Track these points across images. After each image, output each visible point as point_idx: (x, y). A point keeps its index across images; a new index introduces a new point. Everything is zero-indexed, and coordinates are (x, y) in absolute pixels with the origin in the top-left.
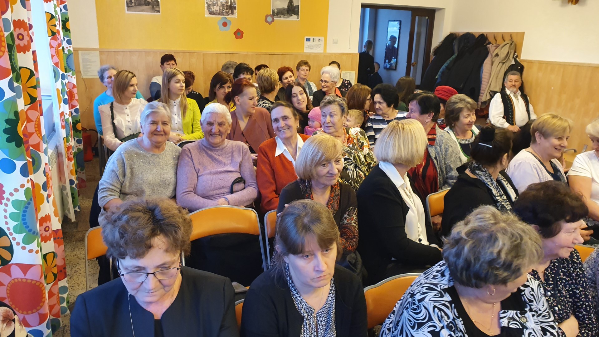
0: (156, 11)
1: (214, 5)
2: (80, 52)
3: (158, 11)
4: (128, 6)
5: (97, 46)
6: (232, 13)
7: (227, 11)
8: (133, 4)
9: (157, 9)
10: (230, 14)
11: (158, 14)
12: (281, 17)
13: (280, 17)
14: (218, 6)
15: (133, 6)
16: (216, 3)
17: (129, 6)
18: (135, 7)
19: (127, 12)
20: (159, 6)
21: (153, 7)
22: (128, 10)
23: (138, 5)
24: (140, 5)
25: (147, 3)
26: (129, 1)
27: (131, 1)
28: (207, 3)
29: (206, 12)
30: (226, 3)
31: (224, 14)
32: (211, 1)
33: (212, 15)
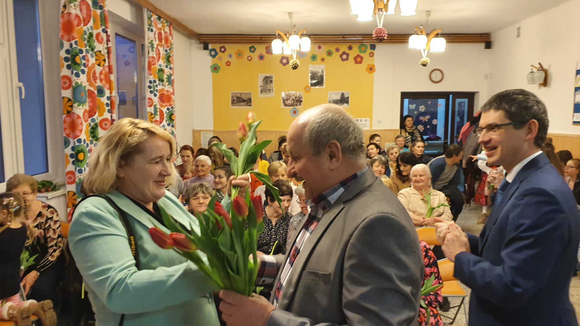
1: (287, 100)
2: (202, 133)
3: (251, 106)
4: (232, 103)
5: (212, 129)
6: (300, 105)
7: (296, 103)
8: (235, 102)
9: (250, 104)
14: (290, 100)
16: (289, 99)
20: (251, 102)
21: (247, 104)
22: (232, 106)
24: (239, 102)
25: (244, 101)
26: (233, 100)
27: (234, 100)
28: (283, 99)
29: (282, 105)
30: (296, 98)
31: (294, 105)
32: (285, 98)
33: (286, 106)
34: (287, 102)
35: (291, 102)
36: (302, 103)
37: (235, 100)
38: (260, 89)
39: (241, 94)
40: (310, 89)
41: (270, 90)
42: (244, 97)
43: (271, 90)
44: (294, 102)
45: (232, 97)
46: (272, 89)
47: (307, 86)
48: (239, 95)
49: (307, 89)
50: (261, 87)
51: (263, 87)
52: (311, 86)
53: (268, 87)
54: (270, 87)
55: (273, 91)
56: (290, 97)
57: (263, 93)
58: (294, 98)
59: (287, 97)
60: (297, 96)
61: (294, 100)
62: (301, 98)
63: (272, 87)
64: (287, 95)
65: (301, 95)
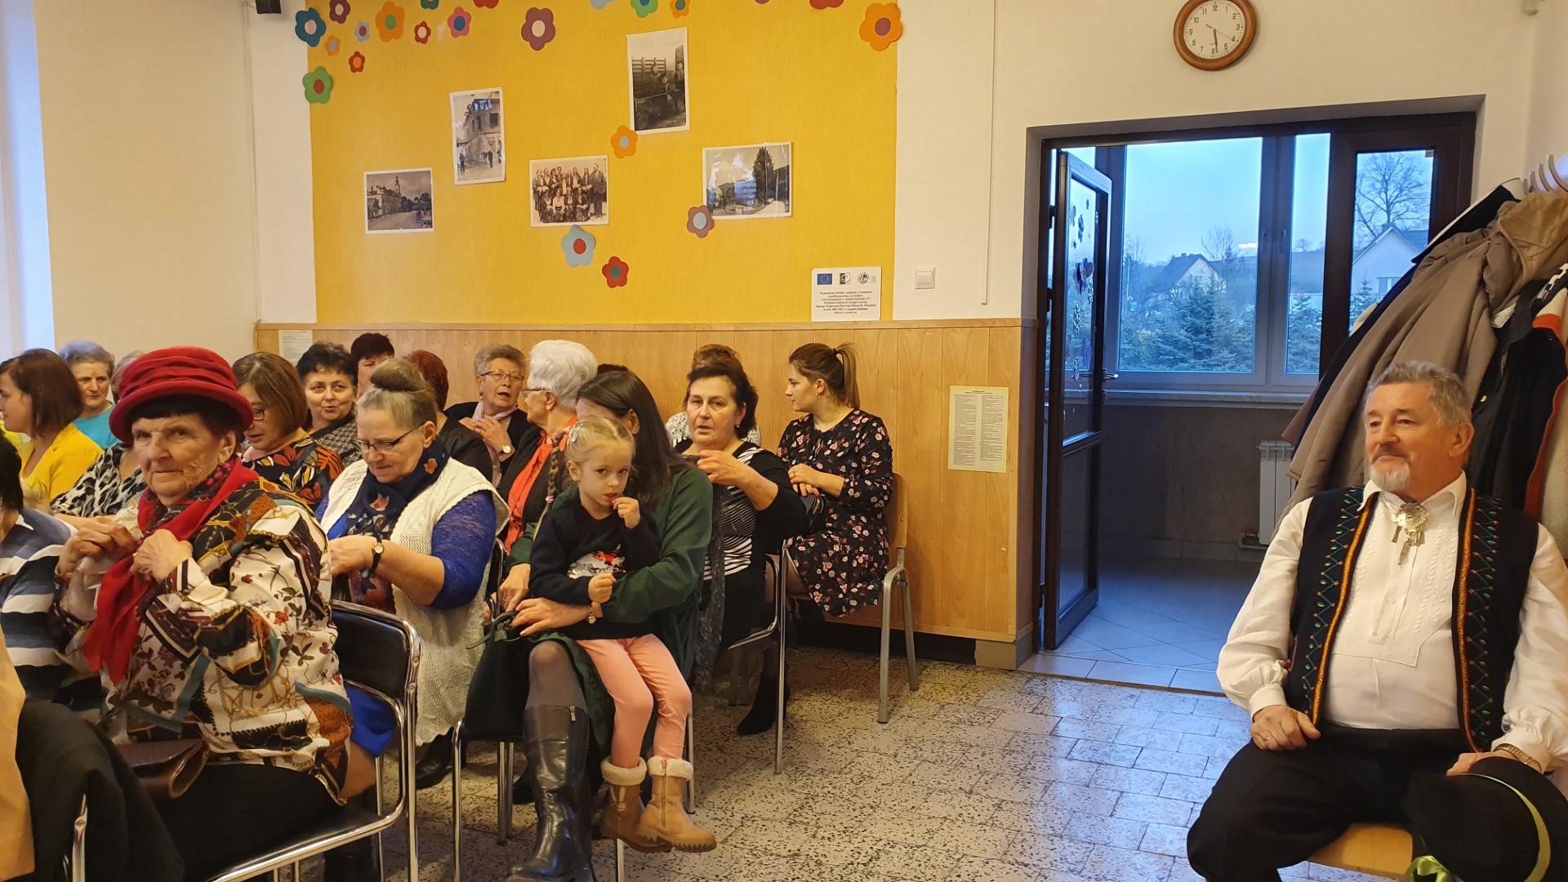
0: (425, 223)
1: (552, 193)
2: (281, 335)
3: (429, 224)
4: (370, 217)
5: (312, 319)
6: (598, 212)
7: (585, 207)
8: (380, 212)
9: (426, 218)
10: (592, 214)
11: (429, 230)
12: (734, 210)
13: (733, 212)
14: (561, 195)
15: (380, 216)
16: (557, 187)
17: (373, 217)
18: (384, 217)
19: (367, 232)
20: (431, 209)
21: (419, 217)
22: (369, 229)
23: (389, 213)
24: (393, 211)
25: (407, 206)
26: (372, 203)
27: (377, 202)
28: (536, 192)
29: (534, 214)
30: (582, 185)
31: (577, 217)
32: (545, 184)
33: (547, 222)
34: (551, 204)
35: (566, 204)
36: (605, 207)
37: (380, 204)
38: (456, 153)
39: (397, 177)
40: (634, 139)
41: (490, 154)
42: (409, 192)
43: (495, 160)
44: (576, 202)
45: (373, 193)
46: (499, 152)
47: (623, 130)
48: (390, 185)
49: (624, 142)
50: (461, 147)
51: (466, 143)
52: (637, 129)
53: (485, 143)
54: (491, 144)
55: (503, 158)
56: (562, 180)
57: (466, 171)
58: (576, 185)
59: (551, 182)
60: (586, 176)
61: (575, 191)
62: (600, 180)
63: (497, 143)
64: (551, 173)
65: (599, 169)
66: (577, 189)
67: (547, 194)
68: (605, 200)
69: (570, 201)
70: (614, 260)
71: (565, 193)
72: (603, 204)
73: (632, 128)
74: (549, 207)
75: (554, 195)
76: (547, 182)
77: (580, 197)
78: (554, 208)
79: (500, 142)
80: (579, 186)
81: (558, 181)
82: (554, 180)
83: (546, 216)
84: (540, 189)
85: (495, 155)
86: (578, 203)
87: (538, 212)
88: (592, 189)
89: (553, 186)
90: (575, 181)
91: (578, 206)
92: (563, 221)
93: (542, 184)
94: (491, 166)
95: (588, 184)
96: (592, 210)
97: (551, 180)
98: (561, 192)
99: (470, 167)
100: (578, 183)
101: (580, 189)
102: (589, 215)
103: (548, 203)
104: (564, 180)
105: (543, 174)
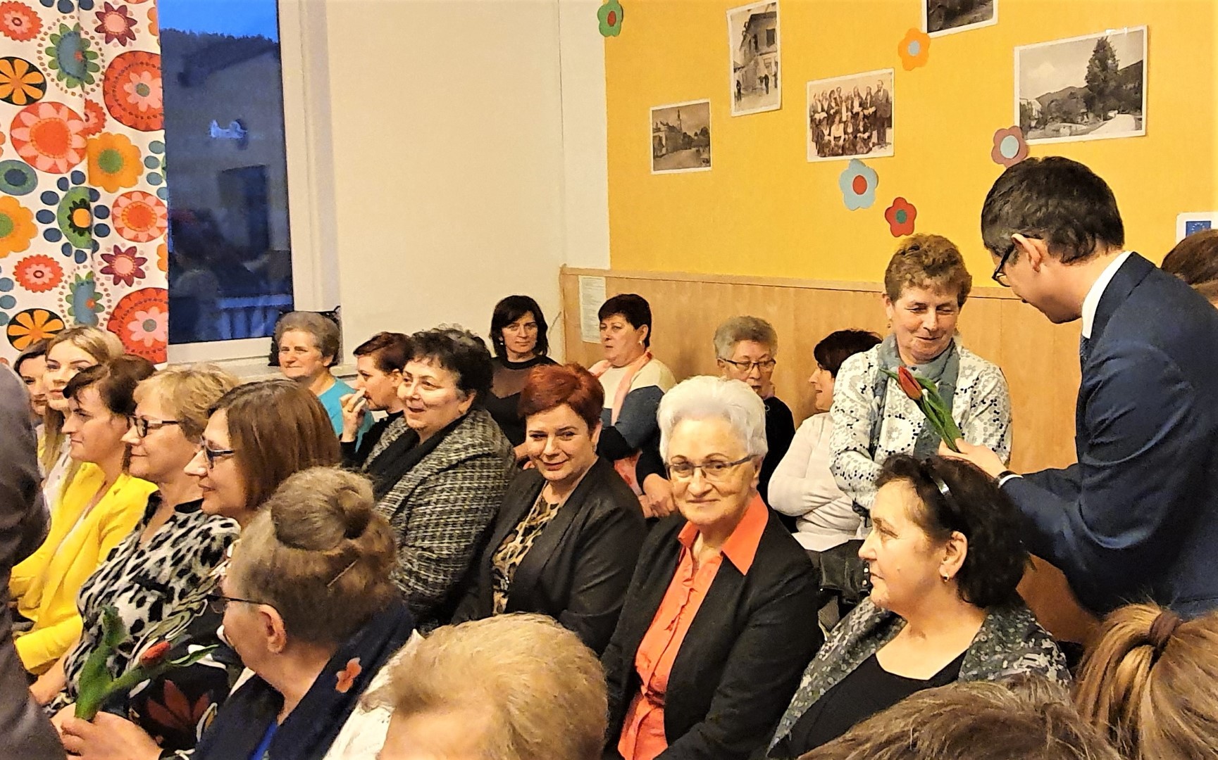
0: (703, 162)
1: (830, 120)
3: (707, 162)
6: (882, 141)
8: (664, 151)
9: (705, 156)
10: (875, 144)
11: (707, 169)
14: (840, 121)
15: (664, 155)
16: (836, 113)
17: (657, 156)
18: (669, 155)
19: (653, 173)
20: (709, 146)
21: (697, 155)
22: (655, 168)
23: (673, 152)
24: (676, 149)
25: (687, 142)
26: (657, 142)
27: (660, 140)
28: (813, 120)
29: (812, 147)
30: (864, 108)
31: (857, 148)
32: (823, 110)
33: (825, 156)
34: (829, 135)
35: (845, 133)
36: (890, 133)
37: (664, 142)
39: (680, 110)
40: (925, 44)
41: (766, 77)
42: (690, 127)
43: (771, 84)
44: (856, 131)
45: (655, 129)
46: (775, 75)
47: (913, 34)
48: (673, 120)
49: (914, 49)
50: (738, 72)
51: (743, 67)
52: (929, 31)
53: (762, 65)
54: (768, 66)
55: (779, 82)
56: (841, 102)
57: (743, 99)
58: (857, 109)
59: (830, 107)
60: (869, 97)
61: (855, 116)
62: (884, 101)
63: (773, 64)
64: (830, 96)
65: (884, 87)
66: (858, 114)
67: (825, 122)
68: (890, 126)
69: (850, 130)
70: (899, 201)
71: (844, 119)
72: (888, 131)
73: (925, 29)
74: (827, 138)
75: (833, 122)
76: (826, 108)
77: (861, 124)
78: (832, 138)
79: (776, 63)
80: (861, 109)
81: (837, 105)
82: (833, 104)
83: (823, 149)
84: (817, 116)
85: (771, 79)
86: (860, 132)
87: (815, 144)
88: (875, 112)
89: (832, 112)
90: (856, 104)
91: (858, 135)
92: (842, 155)
93: (820, 110)
94: (767, 92)
95: (871, 107)
96: (874, 139)
97: (829, 104)
98: (841, 118)
99: (748, 95)
100: (860, 105)
101: (861, 114)
102: (871, 145)
103: (826, 132)
104: (844, 104)
105: (821, 98)
